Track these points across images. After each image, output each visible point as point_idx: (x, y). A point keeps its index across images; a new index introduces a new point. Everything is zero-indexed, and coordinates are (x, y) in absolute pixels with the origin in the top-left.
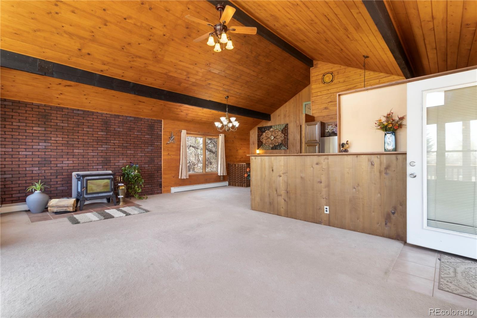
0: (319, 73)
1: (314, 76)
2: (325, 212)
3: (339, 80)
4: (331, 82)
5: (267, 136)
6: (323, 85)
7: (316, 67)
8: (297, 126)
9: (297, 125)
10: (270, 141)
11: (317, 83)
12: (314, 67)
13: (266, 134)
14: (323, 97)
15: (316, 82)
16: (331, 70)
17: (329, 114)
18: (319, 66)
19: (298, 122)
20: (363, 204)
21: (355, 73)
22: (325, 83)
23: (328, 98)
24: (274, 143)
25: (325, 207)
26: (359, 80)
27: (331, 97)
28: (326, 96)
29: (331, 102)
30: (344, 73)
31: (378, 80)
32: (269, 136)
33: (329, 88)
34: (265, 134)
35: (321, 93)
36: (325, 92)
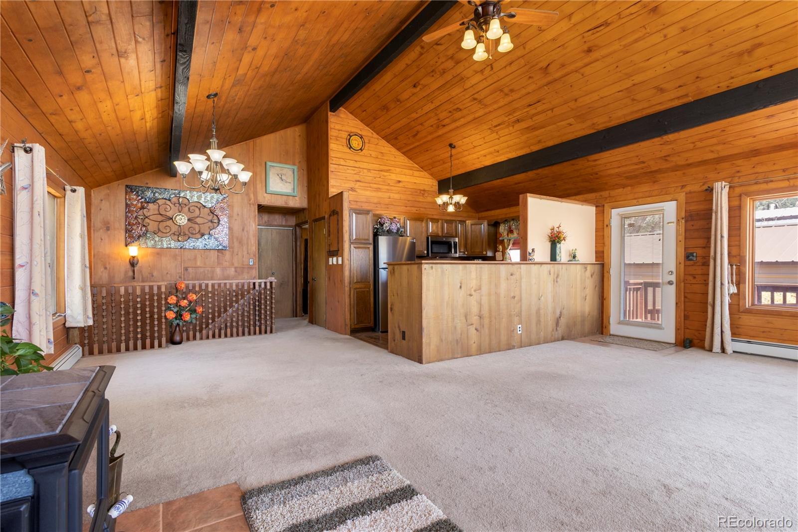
0: (344, 129)
1: (334, 129)
2: (519, 332)
3: (370, 152)
4: (360, 151)
5: (163, 212)
6: (348, 150)
7: (339, 117)
8: (250, 204)
9: (250, 202)
10: (174, 229)
11: (338, 142)
12: (334, 114)
13: (159, 207)
14: (348, 169)
15: (337, 140)
16: (360, 133)
17: (357, 200)
18: (342, 115)
19: (252, 196)
20: (544, 315)
21: (389, 151)
22: (351, 147)
23: (355, 174)
24: (187, 233)
25: (519, 326)
26: (393, 163)
27: (361, 174)
28: (352, 170)
29: (359, 181)
30: (377, 144)
31: (411, 172)
32: (169, 214)
33: (357, 158)
34: (156, 207)
35: (346, 161)
36: (352, 163)
